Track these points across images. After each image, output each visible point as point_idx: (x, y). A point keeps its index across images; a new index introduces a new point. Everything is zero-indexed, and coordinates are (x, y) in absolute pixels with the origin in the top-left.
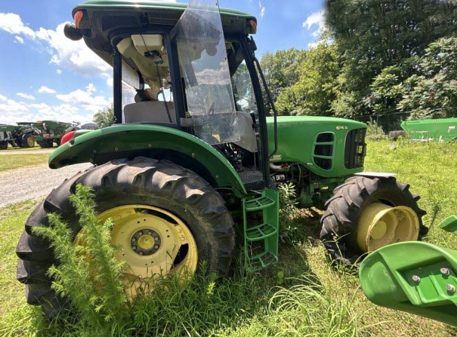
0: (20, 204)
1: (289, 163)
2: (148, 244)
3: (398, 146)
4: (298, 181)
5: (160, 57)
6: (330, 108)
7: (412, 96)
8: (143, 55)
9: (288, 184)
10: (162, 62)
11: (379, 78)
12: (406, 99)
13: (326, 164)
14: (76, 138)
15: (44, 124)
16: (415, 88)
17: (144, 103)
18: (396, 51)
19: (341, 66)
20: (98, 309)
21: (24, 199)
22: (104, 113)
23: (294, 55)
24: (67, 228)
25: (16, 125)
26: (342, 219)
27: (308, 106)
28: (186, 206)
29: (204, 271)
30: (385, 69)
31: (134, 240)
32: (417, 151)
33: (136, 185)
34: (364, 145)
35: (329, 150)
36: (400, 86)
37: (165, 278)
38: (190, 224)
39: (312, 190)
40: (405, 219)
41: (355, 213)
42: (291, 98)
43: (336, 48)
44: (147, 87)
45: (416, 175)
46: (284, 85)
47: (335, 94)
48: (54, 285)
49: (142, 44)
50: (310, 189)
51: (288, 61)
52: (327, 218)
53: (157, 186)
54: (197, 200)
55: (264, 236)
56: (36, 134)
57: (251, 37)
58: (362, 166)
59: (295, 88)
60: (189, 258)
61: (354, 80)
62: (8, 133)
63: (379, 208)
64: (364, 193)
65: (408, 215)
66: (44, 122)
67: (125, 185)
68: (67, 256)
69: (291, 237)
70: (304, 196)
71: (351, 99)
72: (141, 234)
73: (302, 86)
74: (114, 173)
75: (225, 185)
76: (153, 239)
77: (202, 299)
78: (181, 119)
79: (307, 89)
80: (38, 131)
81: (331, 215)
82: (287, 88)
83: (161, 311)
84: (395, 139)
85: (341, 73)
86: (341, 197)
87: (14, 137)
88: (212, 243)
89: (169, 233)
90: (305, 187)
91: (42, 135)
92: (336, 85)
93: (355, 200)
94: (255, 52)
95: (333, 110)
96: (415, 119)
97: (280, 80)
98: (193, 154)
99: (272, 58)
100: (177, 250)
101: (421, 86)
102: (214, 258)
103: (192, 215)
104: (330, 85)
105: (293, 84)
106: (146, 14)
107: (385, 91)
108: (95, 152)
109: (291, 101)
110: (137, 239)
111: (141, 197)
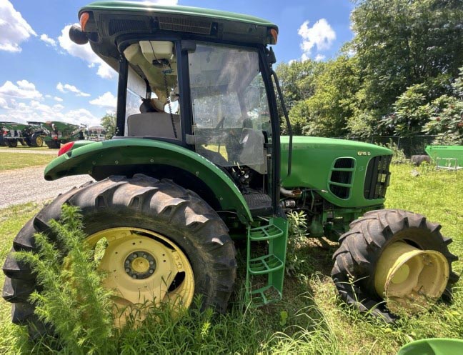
0: (22, 206)
1: (302, 188)
2: (142, 267)
3: (420, 172)
4: (310, 208)
5: (170, 66)
6: (346, 125)
7: (441, 118)
8: (151, 62)
9: (299, 212)
10: (170, 72)
11: (404, 97)
12: (433, 122)
13: (343, 193)
14: (74, 150)
15: (53, 125)
16: (445, 110)
17: (149, 115)
18: (425, 68)
19: (361, 81)
20: (81, 342)
21: (26, 201)
22: (112, 117)
23: (311, 66)
24: (55, 249)
25: (27, 124)
26: (360, 258)
27: (322, 122)
28: (186, 233)
29: (200, 307)
30: (411, 88)
31: (128, 262)
32: (443, 180)
33: (133, 208)
34: (388, 174)
35: (347, 177)
36: (427, 106)
37: (158, 306)
38: (188, 252)
39: (324, 219)
40: (432, 264)
41: (374, 253)
42: (304, 112)
43: (357, 61)
44: (154, 96)
45: (442, 208)
46: (298, 98)
47: (352, 110)
48: (38, 310)
49: (150, 51)
50: (322, 218)
51: (304, 73)
52: (341, 255)
53: (155, 210)
54: (197, 228)
55: (269, 270)
56: (45, 134)
57: (271, 48)
58: (383, 197)
59: (310, 102)
60: (184, 288)
61: (374, 97)
62: (18, 131)
63: (404, 249)
64: (386, 232)
65: (437, 260)
66: (53, 123)
67: (121, 207)
68: (51, 282)
69: (297, 270)
70: (315, 225)
71: (370, 118)
72: (135, 256)
73: (317, 100)
74: (110, 192)
75: (230, 208)
76: (148, 262)
77: (195, 338)
78: (187, 136)
79: (322, 104)
80: (47, 131)
81: (346, 252)
82: (300, 102)
83: (151, 345)
84: (418, 165)
85: (361, 88)
86: (359, 233)
87: (24, 136)
88: (211, 275)
89: (166, 258)
90: (317, 215)
91: (50, 135)
92: (354, 102)
93: (375, 238)
94: (273, 65)
95: (349, 128)
96: (442, 144)
97: (294, 93)
98: (197, 173)
99: (287, 69)
100: (172, 278)
101: (452, 108)
102: (212, 291)
103: (191, 244)
104: (347, 101)
105: (308, 97)
106: (157, 18)
107: (410, 111)
108: (94, 163)
109: (304, 116)
110: (131, 262)
111: (137, 220)
